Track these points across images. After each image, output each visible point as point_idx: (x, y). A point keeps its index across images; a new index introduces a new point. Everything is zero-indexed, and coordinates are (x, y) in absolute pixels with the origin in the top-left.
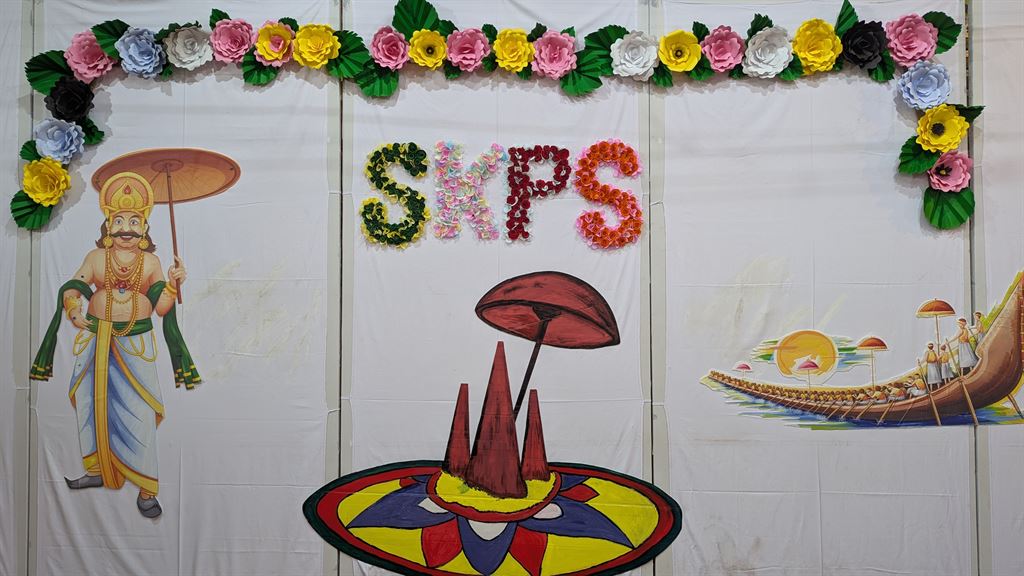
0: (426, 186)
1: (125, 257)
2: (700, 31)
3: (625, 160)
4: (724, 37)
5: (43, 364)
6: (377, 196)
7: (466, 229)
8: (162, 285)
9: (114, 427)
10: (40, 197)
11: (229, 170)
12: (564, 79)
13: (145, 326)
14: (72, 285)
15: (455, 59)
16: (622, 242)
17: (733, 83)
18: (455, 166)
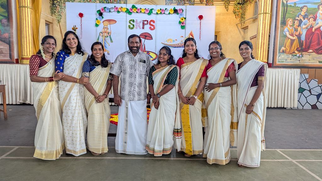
0: (134, 24)
2: (161, 9)
3: (154, 22)
4: (163, 10)
5: (98, 40)
6: (130, 24)
7: (138, 28)
8: (109, 33)
9: (105, 46)
10: (97, 24)
11: (116, 21)
12: (148, 13)
13: (108, 36)
14: (101, 32)
15: (137, 11)
16: (153, 30)
17: (164, 14)
18: (137, 22)
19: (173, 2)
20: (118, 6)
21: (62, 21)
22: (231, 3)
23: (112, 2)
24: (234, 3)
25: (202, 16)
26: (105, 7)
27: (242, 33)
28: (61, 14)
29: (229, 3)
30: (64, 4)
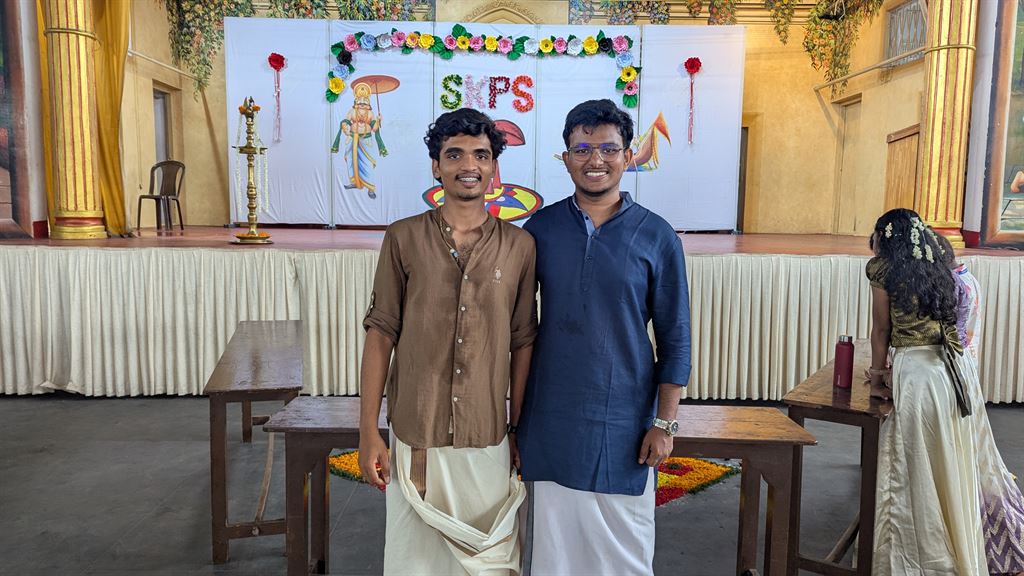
0: (462, 90)
1: (362, 112)
2: (553, 39)
3: (529, 82)
4: (561, 42)
5: (336, 147)
6: (446, 93)
8: (375, 121)
9: (360, 168)
10: (334, 91)
11: (396, 83)
12: (509, 53)
13: (369, 135)
14: (345, 121)
15: (472, 46)
16: (527, 110)
17: (565, 56)
18: (472, 83)
19: (595, 13)
20: (406, 28)
21: (212, 81)
22: (796, 13)
23: (385, 15)
24: (807, 13)
25: (697, 60)
26: (360, 34)
27: (836, 118)
28: (208, 59)
29: (791, 14)
30: (220, 23)
